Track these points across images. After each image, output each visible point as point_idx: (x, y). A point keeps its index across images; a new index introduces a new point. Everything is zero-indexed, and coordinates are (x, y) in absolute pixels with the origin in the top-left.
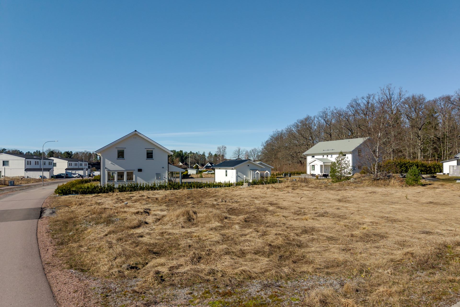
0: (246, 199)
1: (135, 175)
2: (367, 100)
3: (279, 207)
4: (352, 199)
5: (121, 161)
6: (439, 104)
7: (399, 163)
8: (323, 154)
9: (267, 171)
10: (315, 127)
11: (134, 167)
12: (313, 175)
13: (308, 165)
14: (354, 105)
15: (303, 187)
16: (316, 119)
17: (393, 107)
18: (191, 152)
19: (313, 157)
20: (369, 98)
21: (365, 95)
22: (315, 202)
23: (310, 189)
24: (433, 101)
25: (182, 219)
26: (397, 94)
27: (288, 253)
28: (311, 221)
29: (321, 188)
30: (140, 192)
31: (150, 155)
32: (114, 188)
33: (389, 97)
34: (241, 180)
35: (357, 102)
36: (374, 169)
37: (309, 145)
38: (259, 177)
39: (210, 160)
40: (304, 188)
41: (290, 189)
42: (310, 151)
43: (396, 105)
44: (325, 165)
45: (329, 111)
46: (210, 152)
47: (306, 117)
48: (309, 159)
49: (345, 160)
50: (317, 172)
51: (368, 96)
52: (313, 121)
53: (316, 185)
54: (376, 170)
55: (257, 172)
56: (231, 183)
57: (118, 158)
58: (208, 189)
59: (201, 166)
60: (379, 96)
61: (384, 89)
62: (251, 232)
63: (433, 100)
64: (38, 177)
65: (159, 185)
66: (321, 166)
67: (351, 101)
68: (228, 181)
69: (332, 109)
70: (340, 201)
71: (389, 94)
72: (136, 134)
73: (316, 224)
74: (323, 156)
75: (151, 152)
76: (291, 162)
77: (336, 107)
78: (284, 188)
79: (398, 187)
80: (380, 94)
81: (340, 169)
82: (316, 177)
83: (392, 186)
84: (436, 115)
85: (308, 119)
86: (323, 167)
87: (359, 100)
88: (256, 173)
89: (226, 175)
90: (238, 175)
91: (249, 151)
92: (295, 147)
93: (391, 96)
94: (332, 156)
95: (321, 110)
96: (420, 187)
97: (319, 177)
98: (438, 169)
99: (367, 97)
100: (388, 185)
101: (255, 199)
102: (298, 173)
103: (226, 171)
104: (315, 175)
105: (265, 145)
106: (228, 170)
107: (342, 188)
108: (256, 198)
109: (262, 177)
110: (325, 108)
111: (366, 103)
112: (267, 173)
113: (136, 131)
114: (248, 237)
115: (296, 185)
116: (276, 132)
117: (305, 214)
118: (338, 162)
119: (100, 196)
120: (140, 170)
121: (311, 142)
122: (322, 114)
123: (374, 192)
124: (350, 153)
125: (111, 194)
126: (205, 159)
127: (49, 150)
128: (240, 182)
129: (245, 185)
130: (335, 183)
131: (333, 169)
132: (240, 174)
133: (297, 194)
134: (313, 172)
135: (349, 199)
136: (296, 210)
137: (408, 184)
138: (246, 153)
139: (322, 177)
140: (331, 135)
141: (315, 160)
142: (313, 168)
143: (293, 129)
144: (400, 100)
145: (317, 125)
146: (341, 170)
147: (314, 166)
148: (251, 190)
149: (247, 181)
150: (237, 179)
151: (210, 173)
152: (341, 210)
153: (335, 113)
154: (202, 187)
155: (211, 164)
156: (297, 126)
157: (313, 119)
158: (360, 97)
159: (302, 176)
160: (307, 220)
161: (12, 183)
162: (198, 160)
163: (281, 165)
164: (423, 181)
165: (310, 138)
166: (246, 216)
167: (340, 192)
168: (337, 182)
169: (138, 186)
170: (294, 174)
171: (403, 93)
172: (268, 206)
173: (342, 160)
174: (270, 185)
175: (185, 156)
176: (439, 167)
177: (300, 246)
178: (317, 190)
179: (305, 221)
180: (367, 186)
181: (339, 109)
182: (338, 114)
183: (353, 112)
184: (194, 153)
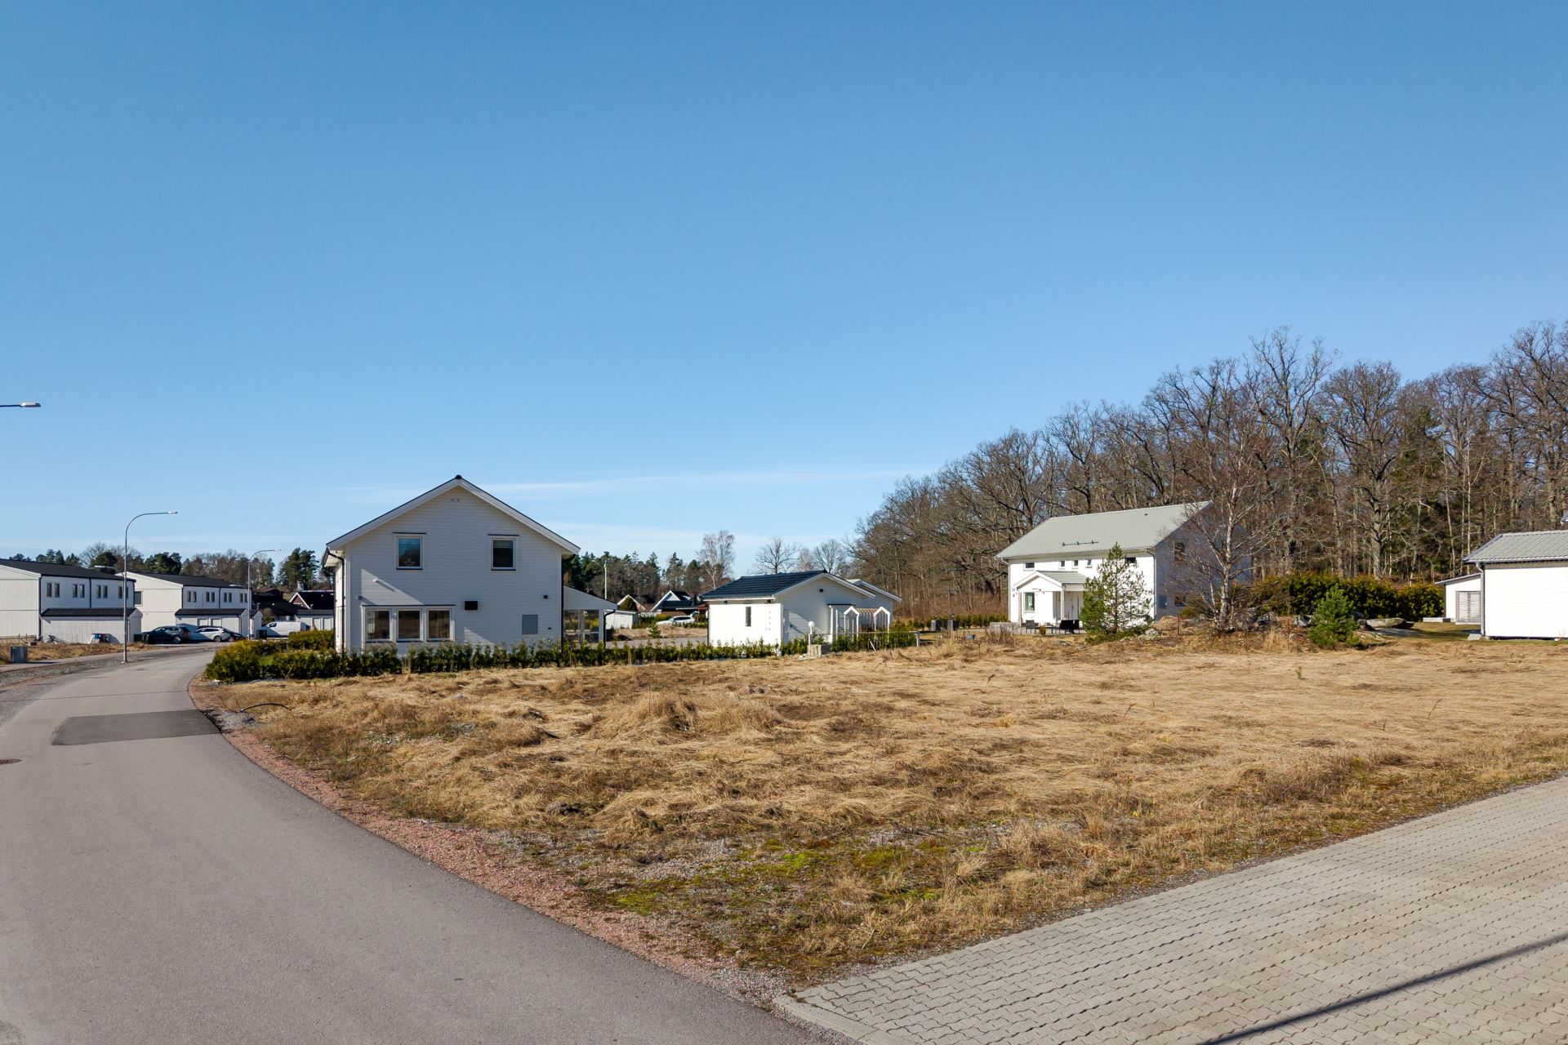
0: (823, 685)
1: (455, 620)
2: (1209, 378)
3: (926, 702)
4: (1144, 682)
5: (409, 575)
6: (1444, 394)
7: (1304, 587)
8: (1062, 558)
9: (882, 608)
10: (1038, 470)
11: (450, 596)
12: (1030, 625)
13: (1012, 593)
14: (1170, 396)
15: (996, 655)
16: (1041, 442)
17: (1293, 405)
18: (607, 553)
19: (1030, 565)
20: (1219, 373)
21: (1206, 363)
22: (1032, 689)
23: (1017, 661)
24: (1426, 384)
25: (656, 723)
26: (1305, 360)
27: (956, 784)
28: (1018, 727)
29: (1052, 657)
30: (481, 670)
31: (503, 557)
32: (397, 661)
33: (1279, 371)
34: (801, 637)
35: (1178, 385)
36: (1218, 598)
37: (1018, 528)
38: (855, 631)
39: (673, 583)
40: (999, 659)
41: (957, 661)
42: (1022, 546)
43: (1302, 396)
44: (1067, 593)
45: (1085, 415)
46: (675, 554)
47: (1007, 434)
48: (1017, 573)
49: (1127, 571)
50: (1044, 614)
51: (1215, 365)
52: (1029, 448)
53: (1038, 649)
54: (1223, 604)
55: (851, 611)
56: (769, 647)
57: (400, 565)
58: (696, 665)
59: (643, 604)
60: (1248, 366)
61: (1263, 343)
62: (857, 748)
63: (1427, 382)
64: (90, 640)
65: (536, 650)
66: (1056, 595)
67: (1159, 380)
68: (759, 639)
69: (1094, 410)
70: (1104, 686)
71: (1279, 359)
72: (459, 489)
73: (1032, 734)
74: (1063, 564)
75: (506, 546)
76: (955, 587)
77: (1109, 404)
78: (938, 659)
79: (1287, 652)
80: (1250, 360)
81: (1112, 601)
82: (1038, 631)
83: (1270, 650)
84: (1432, 431)
85: (1011, 441)
86: (1062, 598)
87: (1185, 379)
88: (846, 613)
89: (749, 623)
90: (787, 621)
91: (811, 549)
92: (969, 535)
93: (1286, 366)
94: (1089, 563)
95: (1058, 412)
96: (1354, 651)
97: (1048, 632)
98: (1429, 606)
99: (1212, 370)
100: (1259, 647)
101: (851, 684)
102: (980, 620)
103: (749, 611)
104: (1037, 624)
105: (867, 528)
106: (753, 607)
107: (1117, 659)
108: (853, 683)
109: (867, 627)
110: (1072, 406)
111: (1208, 390)
112: (882, 616)
113: (459, 477)
114: (848, 757)
115: (975, 652)
116: (906, 485)
117: (1000, 713)
118: (1105, 578)
119: (355, 682)
120: (471, 606)
121: (1024, 518)
122: (1060, 427)
123: (1212, 665)
124: (1149, 552)
125: (391, 679)
126: (658, 578)
127: (98, 548)
128: (796, 641)
129: (814, 651)
130: (1097, 644)
131: (1090, 600)
132: (794, 617)
133: (980, 672)
134: (1027, 617)
135: (1133, 683)
136: (977, 707)
137: (1320, 644)
138: (801, 558)
139: (1058, 631)
140: (1088, 496)
141: (1037, 577)
142: (1030, 604)
143: (965, 475)
144: (1316, 379)
145: (1043, 462)
146: (1116, 605)
147: (1032, 595)
148: (833, 663)
149: (817, 638)
150: (785, 635)
151: (680, 625)
152: (1104, 706)
153: (1104, 422)
154: (675, 658)
155: (678, 594)
156: (978, 464)
157: (1030, 441)
158: (1187, 368)
159: (996, 627)
160: (1006, 726)
161: (22, 655)
162: (632, 581)
163: (922, 598)
164: (1364, 636)
165: (1021, 507)
166: (834, 720)
167: (1110, 667)
168: (1102, 640)
169: (469, 655)
170: (967, 623)
171: (1324, 359)
172: (892, 699)
173: (1118, 571)
174: (895, 652)
175: (587, 569)
176: (1432, 598)
177: (989, 770)
178: (1038, 662)
179: (1000, 728)
180: (1196, 650)
181: (1118, 407)
182: (1112, 426)
183: (1164, 420)
184: (617, 560)
